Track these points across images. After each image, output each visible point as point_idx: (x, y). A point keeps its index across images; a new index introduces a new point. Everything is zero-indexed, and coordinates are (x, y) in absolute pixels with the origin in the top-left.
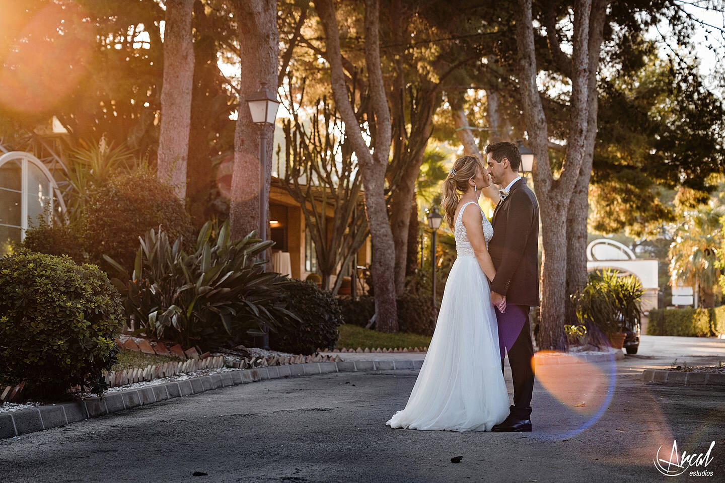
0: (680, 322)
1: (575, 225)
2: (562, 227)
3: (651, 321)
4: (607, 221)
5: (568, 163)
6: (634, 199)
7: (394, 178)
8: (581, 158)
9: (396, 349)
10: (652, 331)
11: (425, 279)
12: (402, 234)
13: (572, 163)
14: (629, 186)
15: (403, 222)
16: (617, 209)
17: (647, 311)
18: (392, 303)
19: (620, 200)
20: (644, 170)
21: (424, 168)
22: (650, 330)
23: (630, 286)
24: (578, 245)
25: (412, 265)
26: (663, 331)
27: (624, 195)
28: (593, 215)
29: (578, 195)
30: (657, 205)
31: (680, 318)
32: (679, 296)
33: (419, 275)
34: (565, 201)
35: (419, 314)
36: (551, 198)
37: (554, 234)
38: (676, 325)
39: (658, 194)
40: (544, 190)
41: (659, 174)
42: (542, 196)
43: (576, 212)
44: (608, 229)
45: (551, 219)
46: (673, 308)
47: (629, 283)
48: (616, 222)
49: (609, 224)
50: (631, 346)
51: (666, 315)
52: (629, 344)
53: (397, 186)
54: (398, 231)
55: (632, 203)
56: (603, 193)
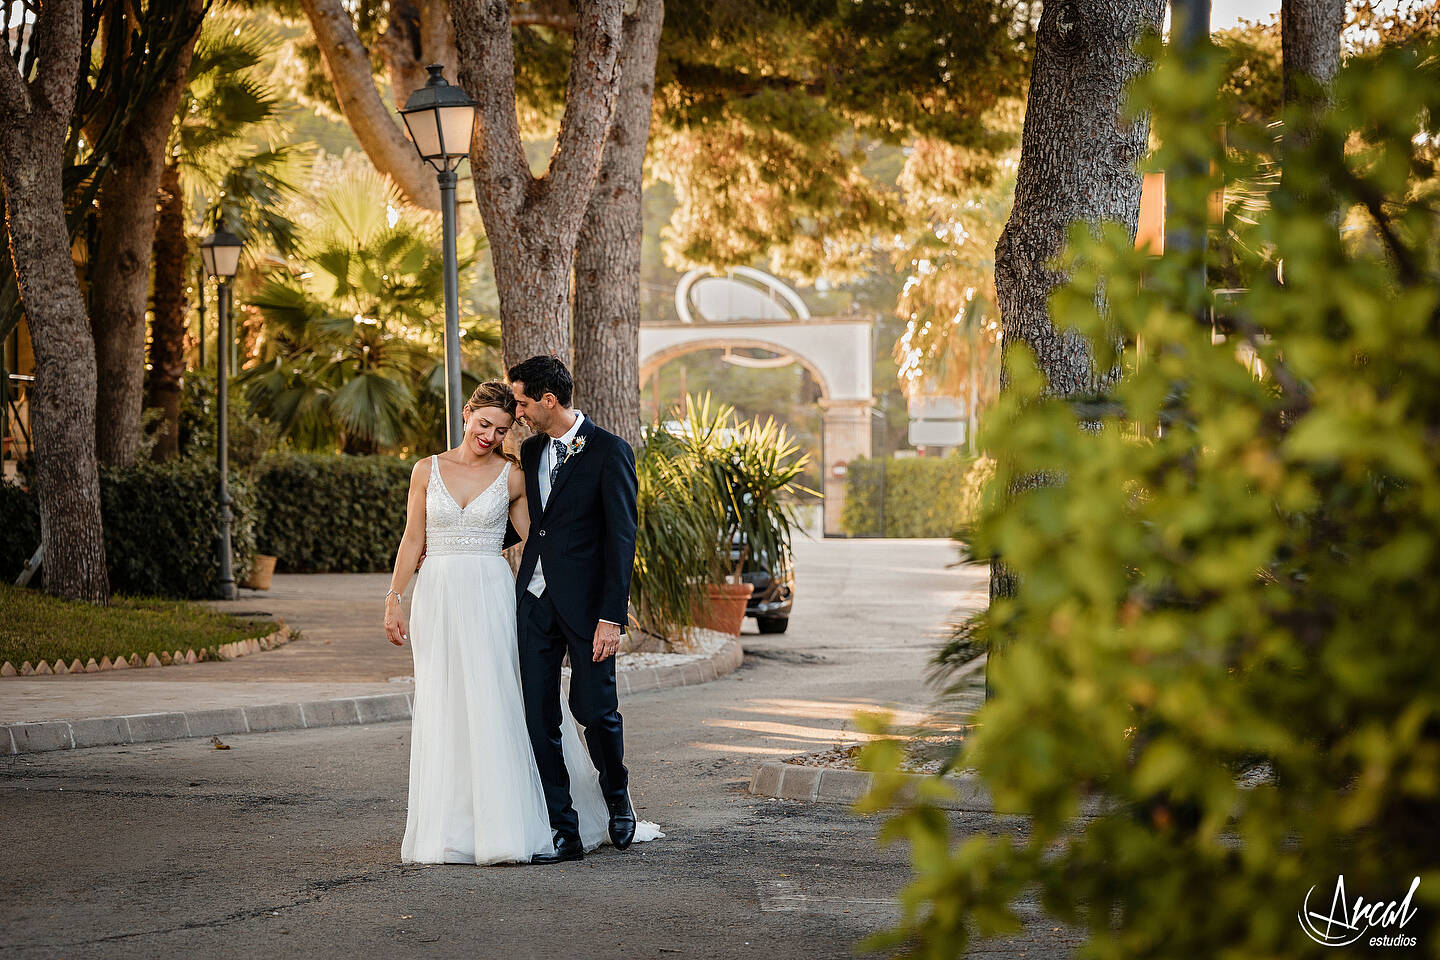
0: (930, 494)
1: (604, 285)
2: (556, 310)
3: (854, 492)
4: (719, 231)
5: (571, 131)
6: (794, 170)
7: (105, 131)
8: (607, 118)
9: (92, 660)
10: (856, 519)
11: (207, 401)
12: (130, 291)
13: (581, 131)
14: (776, 132)
15: (132, 256)
16: (748, 199)
17: (840, 464)
18: (91, 512)
19: (754, 174)
20: (816, 89)
21: (202, 88)
22: (851, 518)
23: (761, 452)
24: (612, 343)
25: (168, 367)
26: (884, 518)
27: (765, 158)
28: (681, 216)
29: (612, 200)
30: (856, 187)
31: (932, 482)
32: (927, 420)
33: (191, 393)
34: (564, 238)
35: (179, 525)
36: (524, 231)
37: (535, 332)
38: (919, 504)
39: (858, 156)
40: (504, 207)
41: (860, 99)
42: (499, 222)
43: (608, 250)
44: (723, 254)
45: (526, 289)
46: (912, 455)
47: (760, 444)
48: (744, 235)
49: (723, 242)
50: (770, 612)
51: (894, 476)
52: (764, 607)
53: (112, 159)
54: (121, 283)
55: (786, 181)
56: (706, 154)
